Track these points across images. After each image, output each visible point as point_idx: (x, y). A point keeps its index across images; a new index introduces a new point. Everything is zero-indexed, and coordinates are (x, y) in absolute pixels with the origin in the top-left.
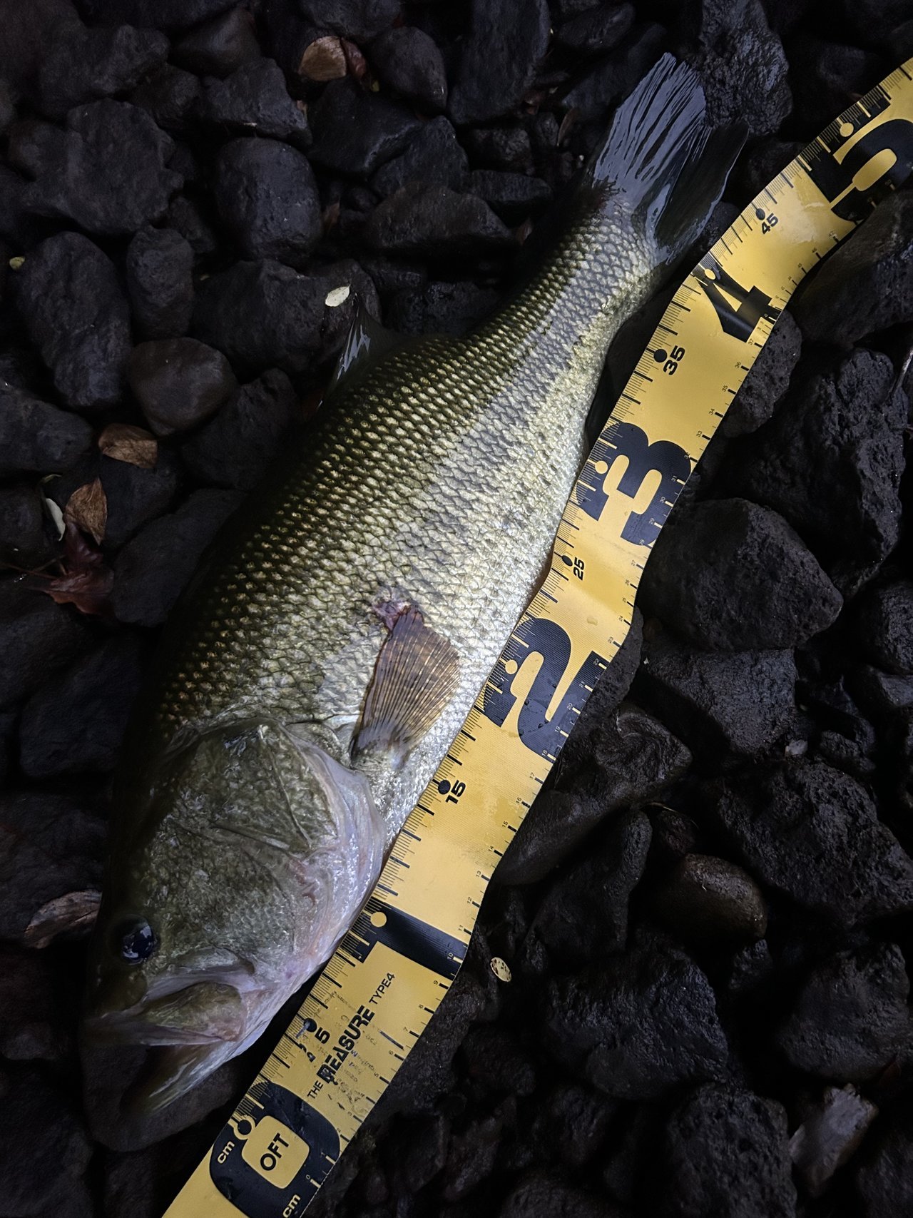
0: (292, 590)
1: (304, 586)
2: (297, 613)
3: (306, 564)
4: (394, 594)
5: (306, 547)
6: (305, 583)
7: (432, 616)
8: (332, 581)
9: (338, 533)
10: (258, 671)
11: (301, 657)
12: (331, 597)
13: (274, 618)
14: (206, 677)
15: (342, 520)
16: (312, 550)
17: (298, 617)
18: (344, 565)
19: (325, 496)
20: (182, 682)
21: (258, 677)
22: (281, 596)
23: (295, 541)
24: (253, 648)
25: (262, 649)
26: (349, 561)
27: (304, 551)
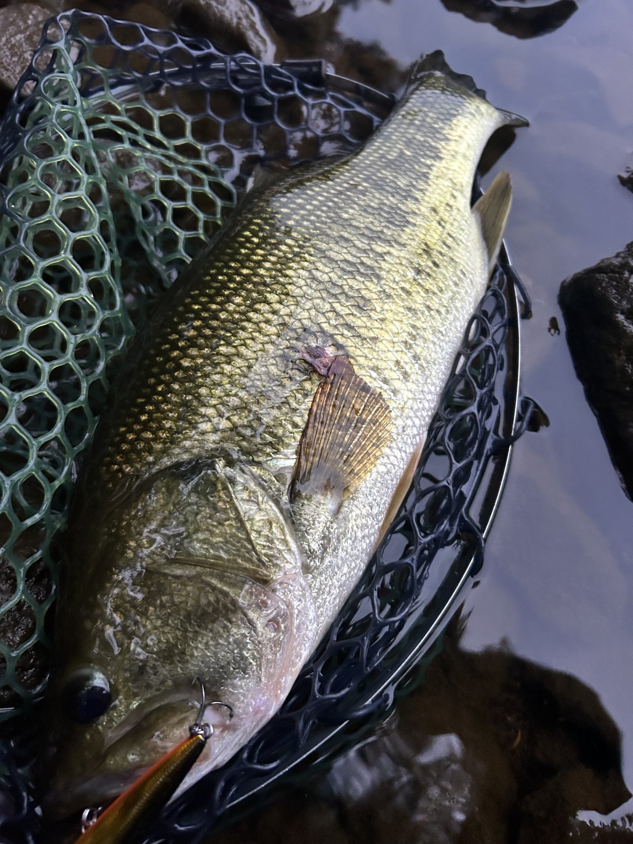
0: (222, 342)
1: (233, 338)
2: (229, 363)
3: (234, 318)
4: (320, 339)
5: (234, 303)
6: (234, 335)
7: (358, 358)
8: (260, 332)
9: (261, 288)
10: (196, 418)
11: (236, 403)
12: (260, 346)
13: (208, 369)
14: (146, 426)
15: (265, 276)
16: (239, 305)
17: (230, 366)
18: (270, 316)
19: (248, 257)
20: (123, 435)
21: (197, 423)
22: (213, 349)
23: (223, 298)
24: (189, 398)
25: (198, 397)
26: (274, 312)
27: (231, 307)
